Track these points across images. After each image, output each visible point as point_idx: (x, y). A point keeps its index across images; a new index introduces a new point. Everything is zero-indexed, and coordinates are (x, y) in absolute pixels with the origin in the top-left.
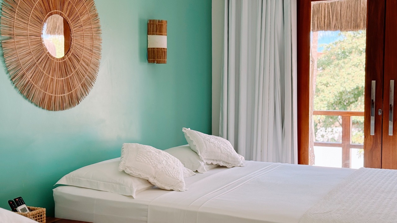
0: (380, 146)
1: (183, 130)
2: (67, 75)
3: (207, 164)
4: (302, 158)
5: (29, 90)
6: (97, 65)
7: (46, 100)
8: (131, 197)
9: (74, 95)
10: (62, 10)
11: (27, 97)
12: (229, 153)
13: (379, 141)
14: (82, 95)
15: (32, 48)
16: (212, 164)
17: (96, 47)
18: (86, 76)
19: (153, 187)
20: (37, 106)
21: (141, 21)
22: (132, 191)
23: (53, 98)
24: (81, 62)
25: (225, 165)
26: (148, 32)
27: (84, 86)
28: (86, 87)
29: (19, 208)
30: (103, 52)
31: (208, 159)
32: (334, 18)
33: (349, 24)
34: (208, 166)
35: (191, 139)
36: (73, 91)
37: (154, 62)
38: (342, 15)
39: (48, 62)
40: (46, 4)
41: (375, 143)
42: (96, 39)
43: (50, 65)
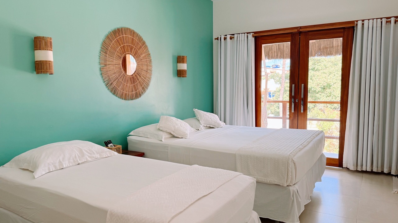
0: (297, 118)
1: (194, 110)
2: (134, 83)
3: (204, 126)
4: (258, 124)
5: (115, 90)
6: (150, 78)
7: (124, 95)
8: (161, 141)
9: (138, 93)
10: (131, 52)
11: (114, 94)
12: (216, 121)
13: (296, 115)
14: (142, 93)
15: (116, 70)
16: (207, 126)
17: (149, 70)
18: (144, 84)
19: (174, 137)
20: (119, 98)
21: (173, 56)
22: (162, 138)
23: (127, 94)
24: (142, 77)
25: (213, 127)
26: (177, 62)
27: (143, 88)
28: (144, 89)
29: (109, 145)
30: (153, 72)
31: (205, 124)
32: (280, 52)
33: (287, 55)
34: (205, 127)
35: (197, 114)
36: (138, 91)
37: (180, 76)
38: (284, 51)
39: (124, 77)
40: (123, 50)
41: (295, 116)
42: (149, 66)
43: (125, 79)
